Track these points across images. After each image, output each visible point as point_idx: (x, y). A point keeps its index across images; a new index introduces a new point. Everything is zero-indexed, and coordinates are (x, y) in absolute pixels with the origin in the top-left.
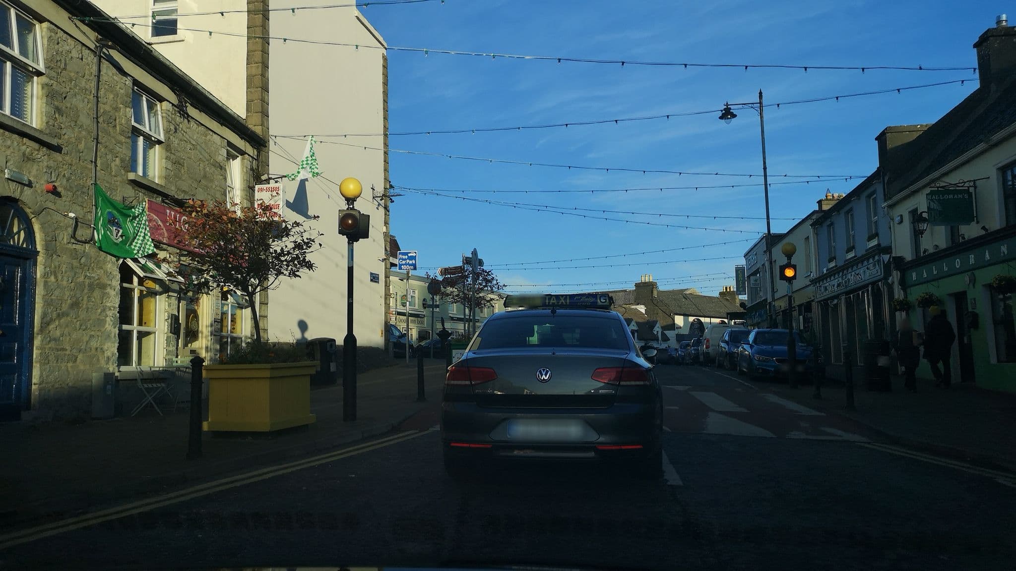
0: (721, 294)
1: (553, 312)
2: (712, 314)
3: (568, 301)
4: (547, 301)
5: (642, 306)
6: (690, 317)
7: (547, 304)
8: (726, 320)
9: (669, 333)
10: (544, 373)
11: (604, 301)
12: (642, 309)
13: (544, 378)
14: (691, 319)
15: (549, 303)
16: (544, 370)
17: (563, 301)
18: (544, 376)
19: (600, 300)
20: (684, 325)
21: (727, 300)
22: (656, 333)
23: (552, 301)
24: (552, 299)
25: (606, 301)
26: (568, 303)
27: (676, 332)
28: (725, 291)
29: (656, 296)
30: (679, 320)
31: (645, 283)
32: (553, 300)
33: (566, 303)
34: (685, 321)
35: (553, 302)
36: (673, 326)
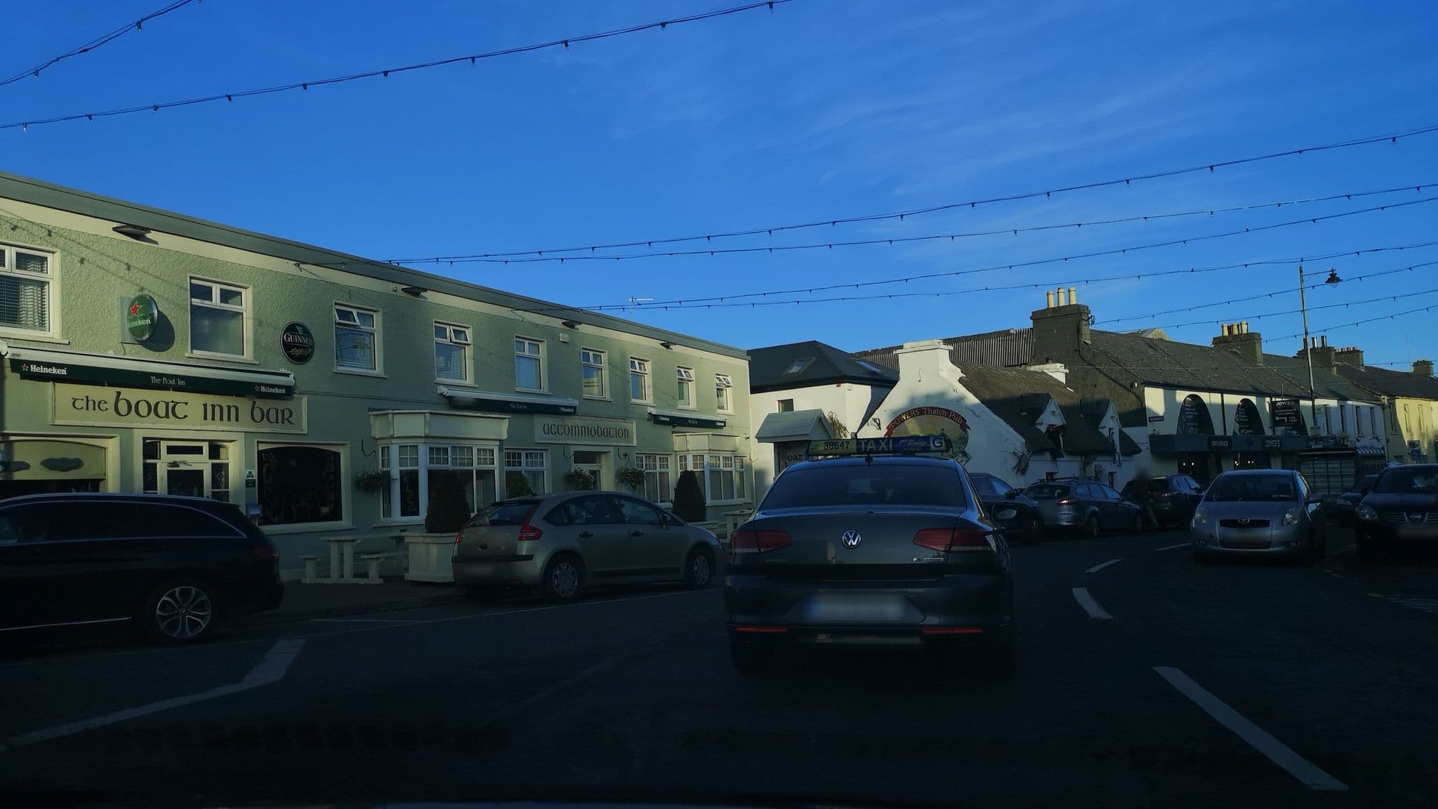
0: (1217, 341)
1: (869, 460)
2: (1222, 385)
3: (891, 446)
4: (863, 447)
5: (1059, 365)
6: (1178, 392)
7: (863, 450)
8: (1253, 399)
9: (1138, 434)
10: (851, 537)
11: (939, 445)
12: (1058, 372)
13: (851, 544)
14: (1181, 396)
15: (866, 449)
16: (851, 533)
17: (884, 446)
18: (851, 540)
19: (934, 444)
20: (1165, 412)
21: (1235, 353)
22: (1106, 433)
23: (869, 447)
24: (869, 444)
25: (942, 446)
26: (891, 449)
27: (1150, 429)
28: (1226, 333)
29: (1089, 342)
30: (1155, 399)
31: (1058, 309)
32: (871, 445)
33: (888, 448)
34: (1169, 401)
35: (871, 447)
36: (1139, 415)
